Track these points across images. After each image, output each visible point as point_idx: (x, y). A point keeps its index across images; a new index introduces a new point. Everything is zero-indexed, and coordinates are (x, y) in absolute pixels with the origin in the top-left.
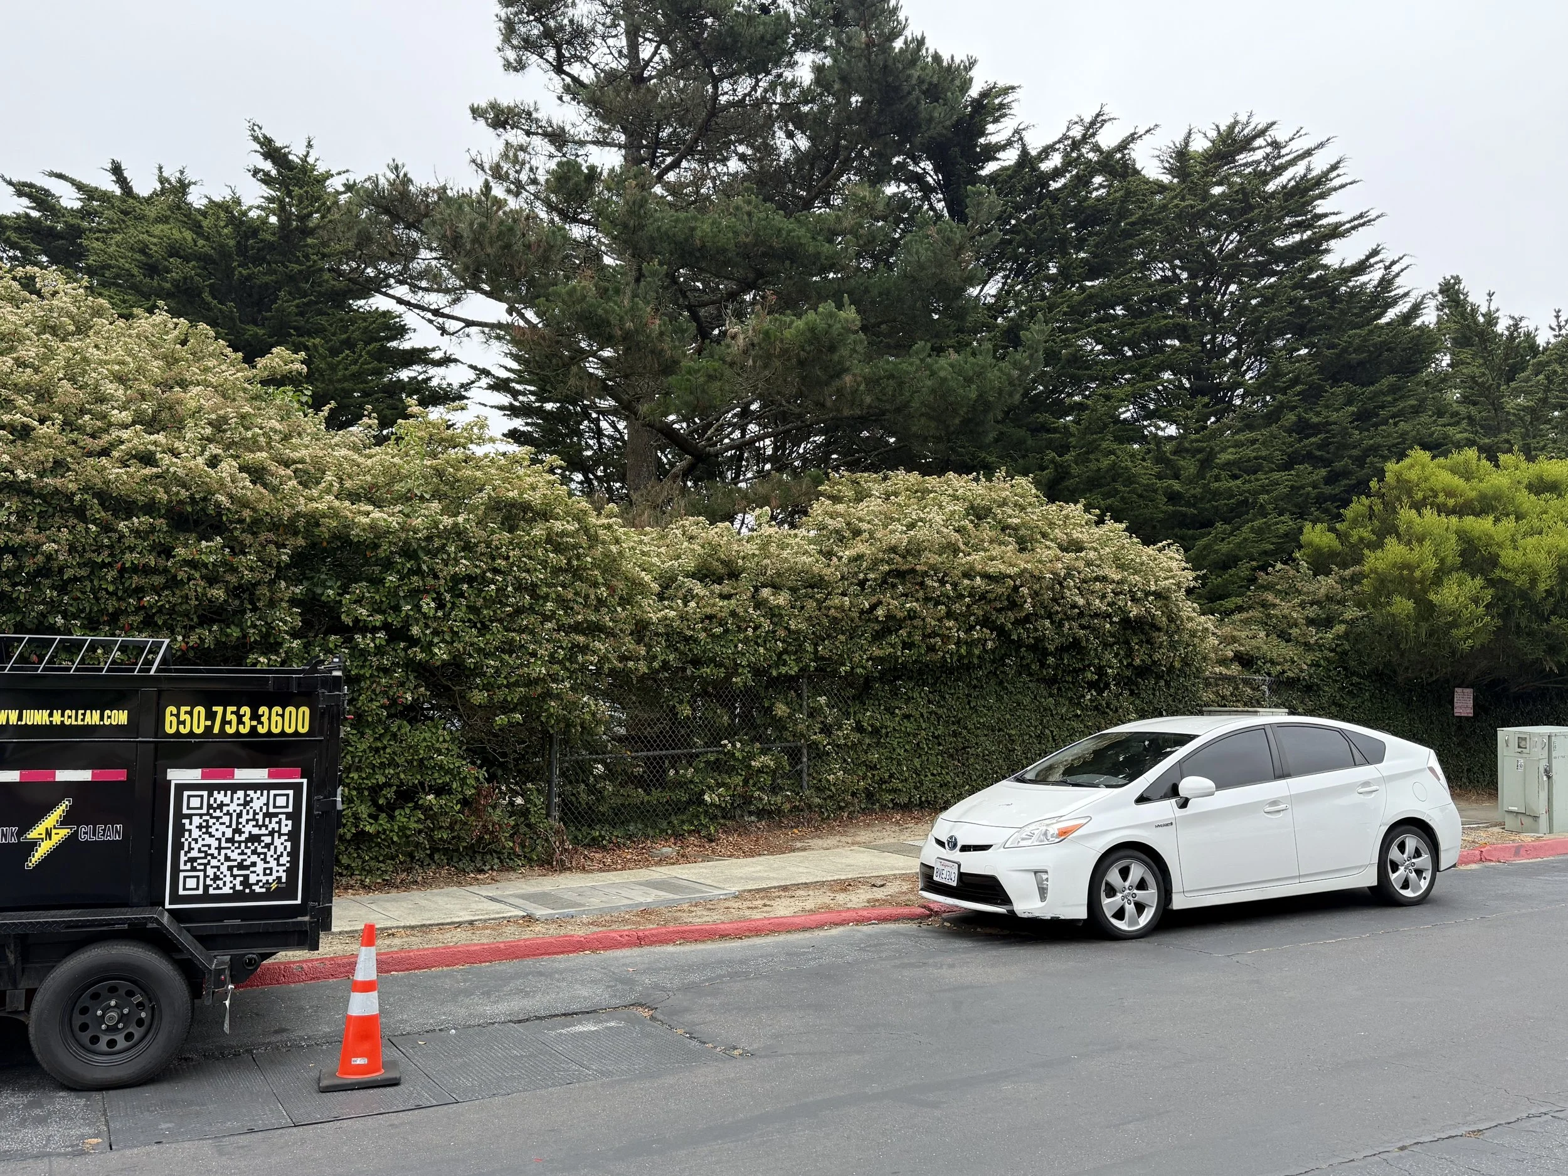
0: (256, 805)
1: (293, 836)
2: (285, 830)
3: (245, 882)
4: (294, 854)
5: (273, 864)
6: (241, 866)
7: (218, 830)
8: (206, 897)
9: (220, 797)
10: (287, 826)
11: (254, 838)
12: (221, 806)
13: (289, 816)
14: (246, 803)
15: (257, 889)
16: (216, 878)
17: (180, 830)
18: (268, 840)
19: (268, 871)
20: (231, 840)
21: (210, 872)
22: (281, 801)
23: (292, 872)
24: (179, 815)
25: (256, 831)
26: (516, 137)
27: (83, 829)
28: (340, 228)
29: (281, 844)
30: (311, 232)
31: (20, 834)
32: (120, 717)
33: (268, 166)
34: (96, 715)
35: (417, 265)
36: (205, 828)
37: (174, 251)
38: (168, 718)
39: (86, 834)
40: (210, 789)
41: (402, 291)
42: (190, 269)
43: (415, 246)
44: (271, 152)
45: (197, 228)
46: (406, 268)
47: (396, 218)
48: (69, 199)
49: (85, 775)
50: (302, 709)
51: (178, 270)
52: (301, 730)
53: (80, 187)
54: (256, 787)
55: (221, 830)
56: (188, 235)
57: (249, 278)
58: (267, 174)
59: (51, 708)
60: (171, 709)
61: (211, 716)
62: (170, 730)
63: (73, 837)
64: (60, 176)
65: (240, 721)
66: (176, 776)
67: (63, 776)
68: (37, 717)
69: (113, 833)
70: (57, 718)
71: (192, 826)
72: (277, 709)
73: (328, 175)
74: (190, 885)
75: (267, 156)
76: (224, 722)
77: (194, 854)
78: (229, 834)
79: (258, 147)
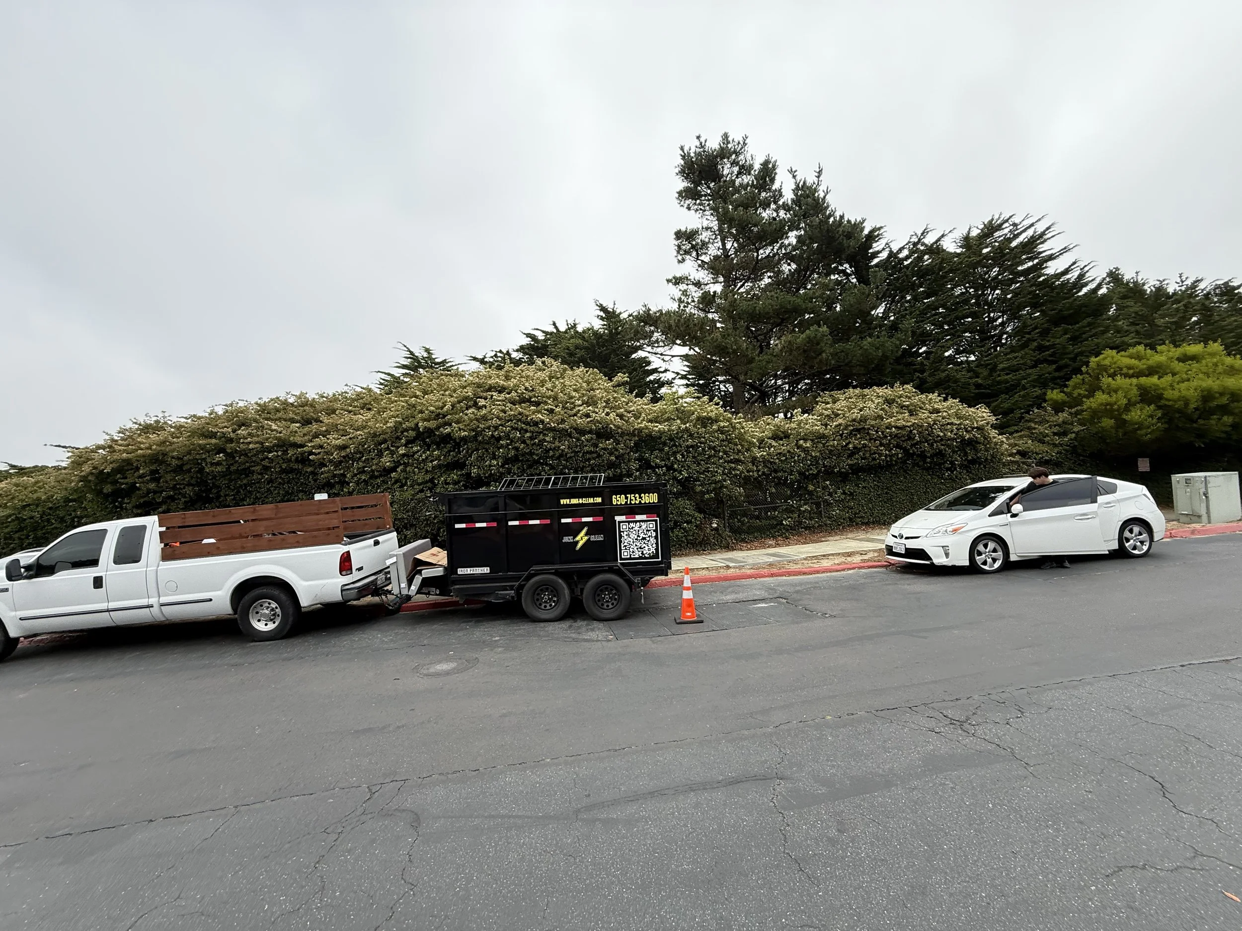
0: (644, 527)
1: (656, 537)
2: (653, 535)
3: (642, 553)
4: (657, 544)
5: (651, 547)
6: (640, 548)
7: (632, 536)
8: (630, 558)
9: (632, 525)
10: (654, 534)
11: (644, 539)
12: (632, 528)
13: (654, 531)
14: (640, 527)
15: (646, 556)
16: (633, 552)
17: (621, 536)
18: (648, 539)
19: (649, 550)
20: (636, 539)
21: (631, 550)
22: (651, 526)
23: (657, 549)
24: (620, 532)
25: (644, 536)
26: (683, 287)
27: (592, 536)
28: (628, 330)
29: (653, 540)
30: (619, 333)
31: (573, 539)
32: (599, 500)
33: (602, 314)
34: (592, 499)
35: (654, 339)
36: (628, 535)
37: (577, 347)
38: (614, 499)
39: (593, 538)
40: (629, 522)
41: (649, 349)
42: (583, 352)
43: (653, 332)
44: (603, 309)
45: (583, 338)
46: (650, 341)
47: (646, 323)
48: (541, 336)
49: (590, 519)
50: (655, 494)
51: (580, 353)
52: (656, 502)
53: (543, 332)
54: (643, 521)
55: (635, 536)
56: (581, 341)
57: (601, 352)
58: (602, 316)
59: (579, 498)
60: (614, 496)
61: (627, 498)
62: (614, 503)
63: (589, 539)
64: (537, 329)
65: (636, 498)
66: (618, 518)
67: (584, 520)
68: (575, 501)
69: (600, 538)
70: (581, 501)
71: (624, 534)
72: (647, 495)
73: (620, 313)
74: (625, 554)
75: (601, 310)
76: (631, 500)
77: (626, 544)
78: (636, 537)
79: (598, 308)
